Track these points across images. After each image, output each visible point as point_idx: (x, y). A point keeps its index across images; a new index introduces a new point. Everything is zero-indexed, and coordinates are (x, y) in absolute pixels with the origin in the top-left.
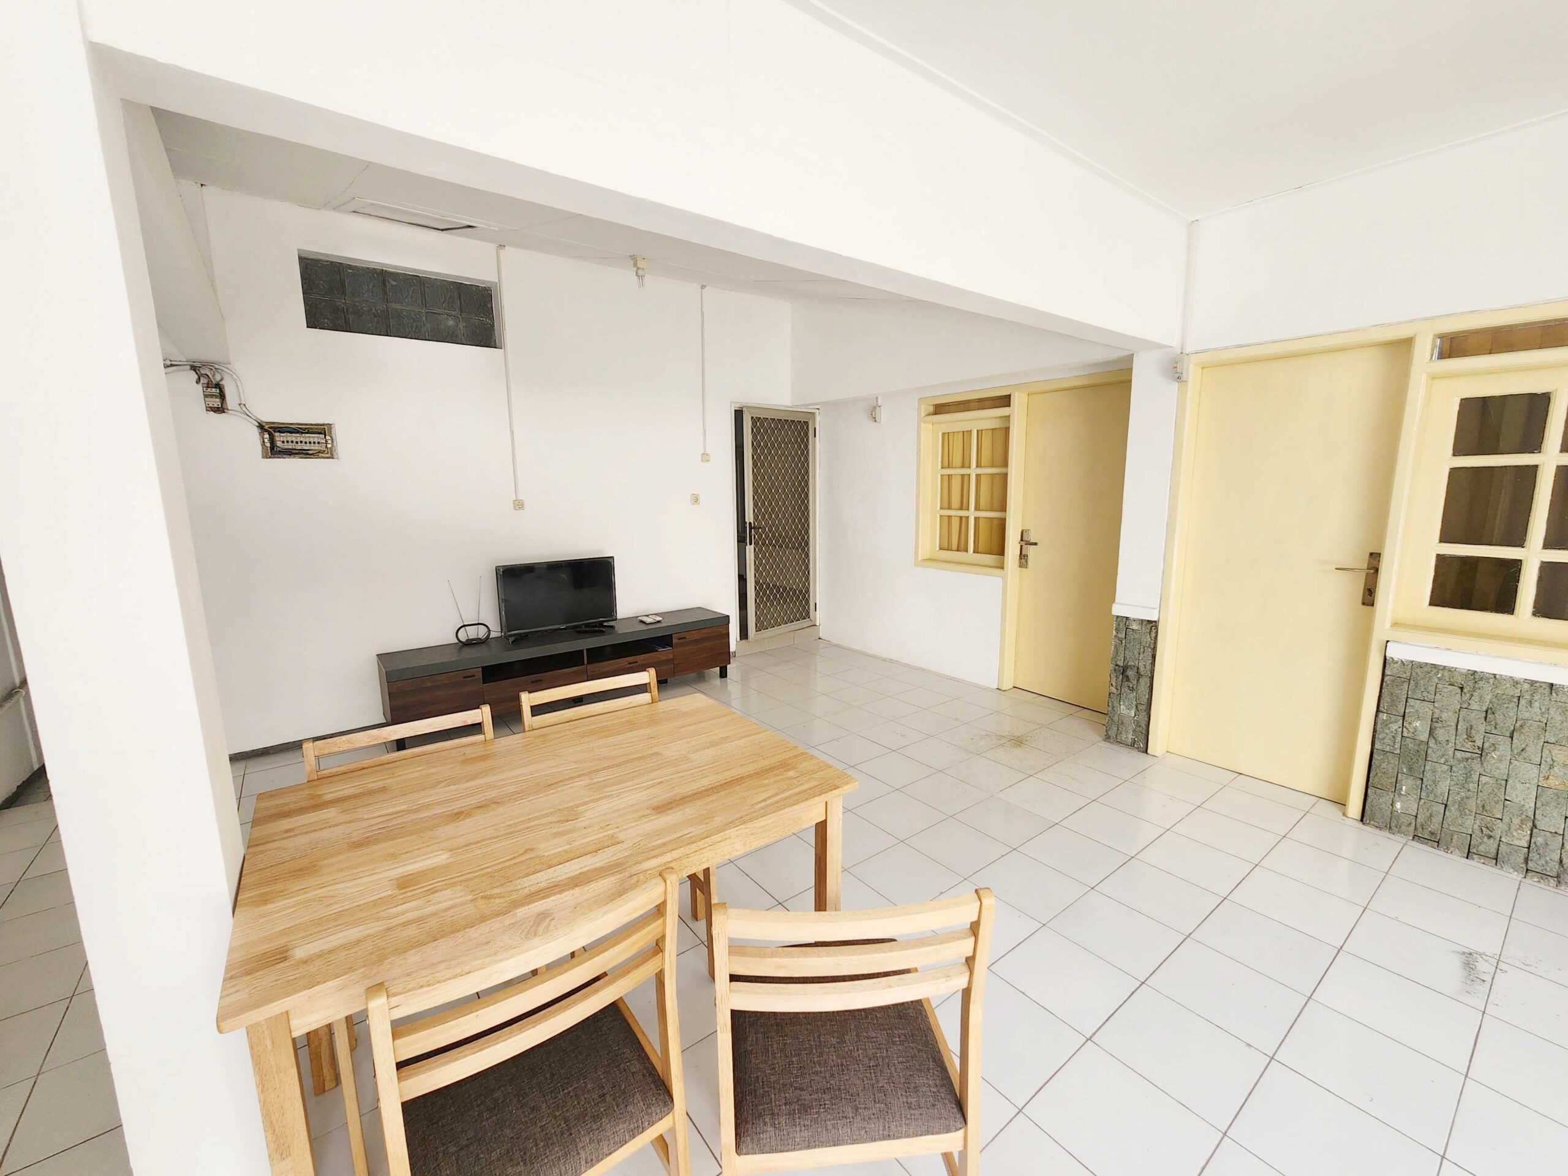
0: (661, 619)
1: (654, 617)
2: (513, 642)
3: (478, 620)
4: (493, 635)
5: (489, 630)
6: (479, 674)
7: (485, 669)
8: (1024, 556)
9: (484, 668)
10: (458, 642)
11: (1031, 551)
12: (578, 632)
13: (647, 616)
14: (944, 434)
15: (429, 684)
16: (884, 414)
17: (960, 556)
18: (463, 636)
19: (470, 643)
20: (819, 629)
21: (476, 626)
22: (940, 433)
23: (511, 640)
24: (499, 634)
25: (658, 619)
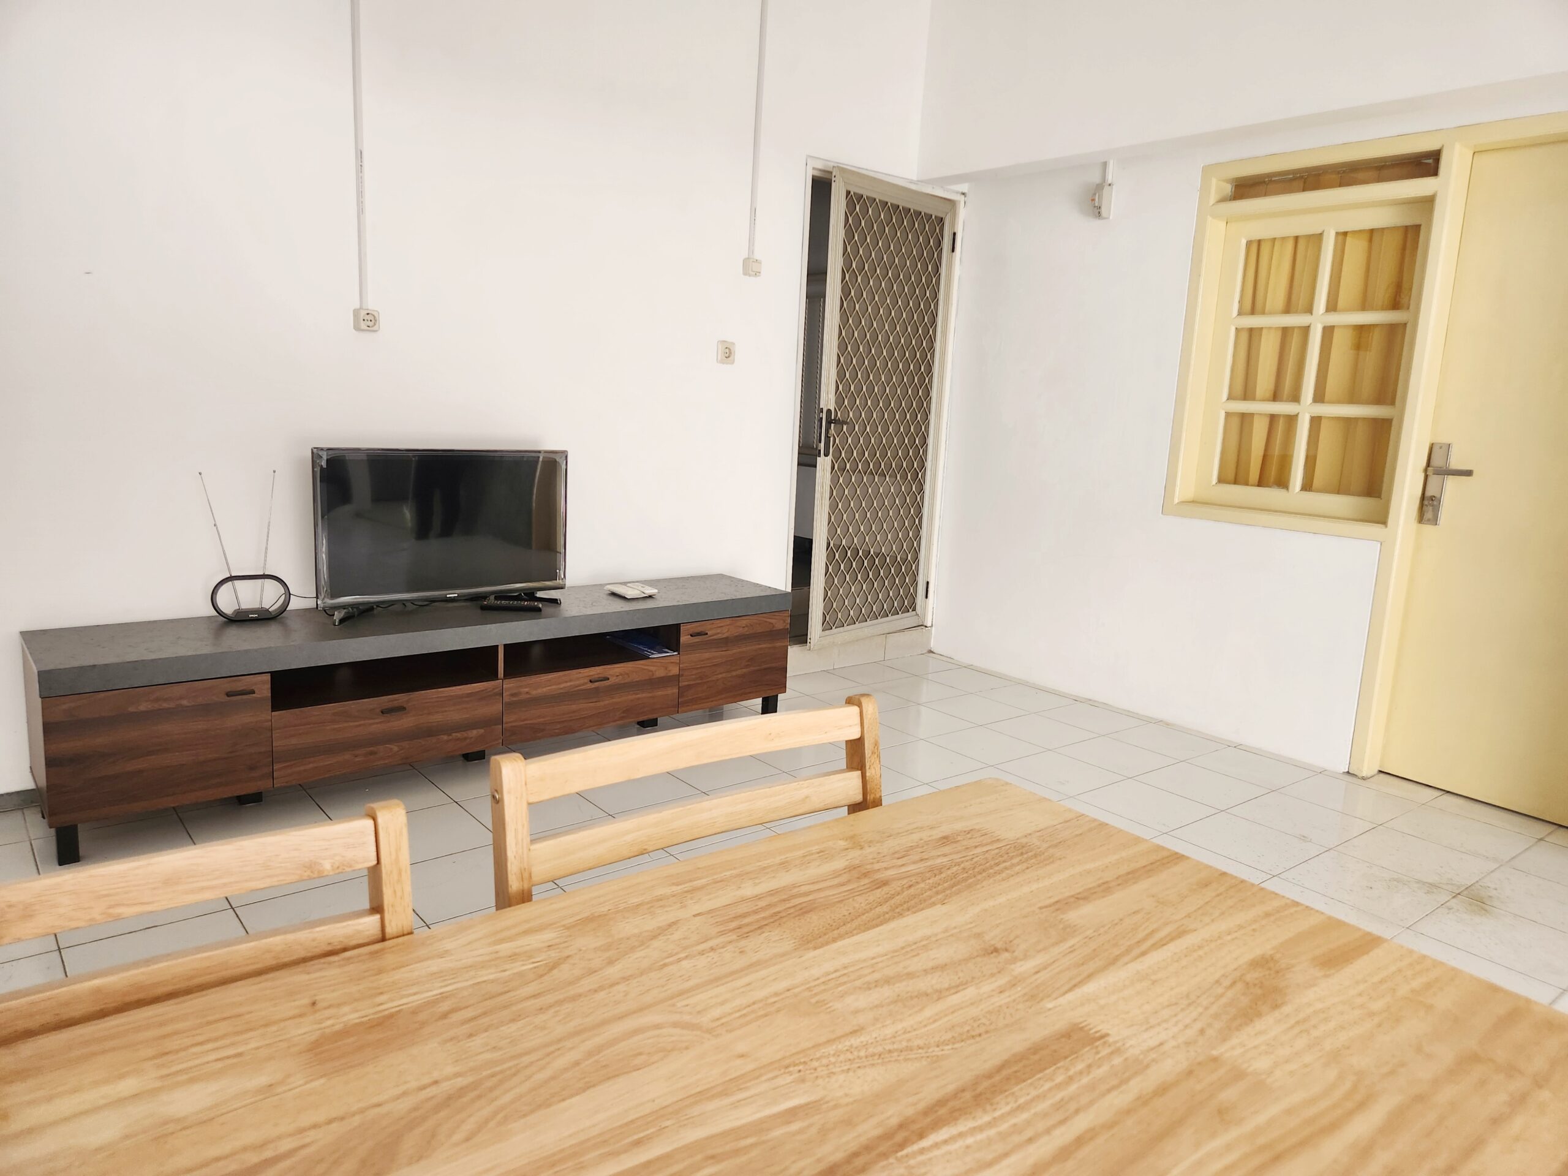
0: (656, 591)
1: (639, 586)
2: (342, 621)
3: (264, 567)
4: (295, 604)
5: (288, 594)
6: (264, 689)
7: (278, 678)
8: (1432, 498)
9: (274, 675)
10: (215, 613)
11: (1452, 490)
12: (484, 608)
13: (625, 584)
14: (1249, 244)
15: (143, 707)
16: (1115, 202)
17: (1271, 495)
18: (227, 602)
19: (241, 619)
20: (930, 632)
21: (260, 581)
22: (1244, 242)
23: (338, 616)
24: (311, 603)
25: (650, 591)
